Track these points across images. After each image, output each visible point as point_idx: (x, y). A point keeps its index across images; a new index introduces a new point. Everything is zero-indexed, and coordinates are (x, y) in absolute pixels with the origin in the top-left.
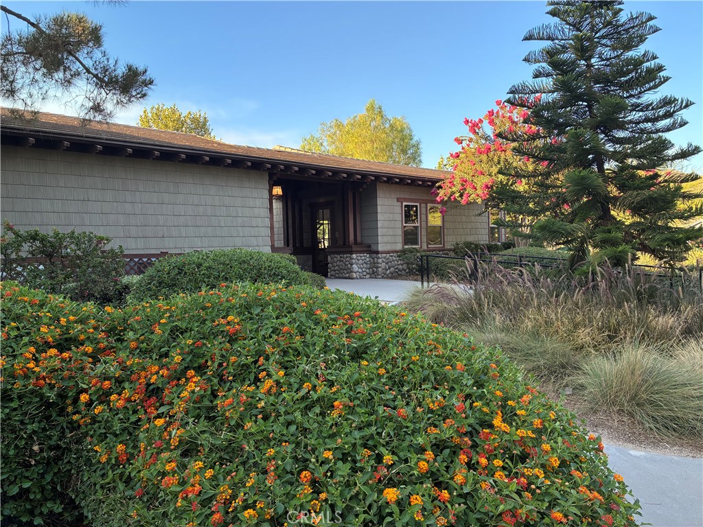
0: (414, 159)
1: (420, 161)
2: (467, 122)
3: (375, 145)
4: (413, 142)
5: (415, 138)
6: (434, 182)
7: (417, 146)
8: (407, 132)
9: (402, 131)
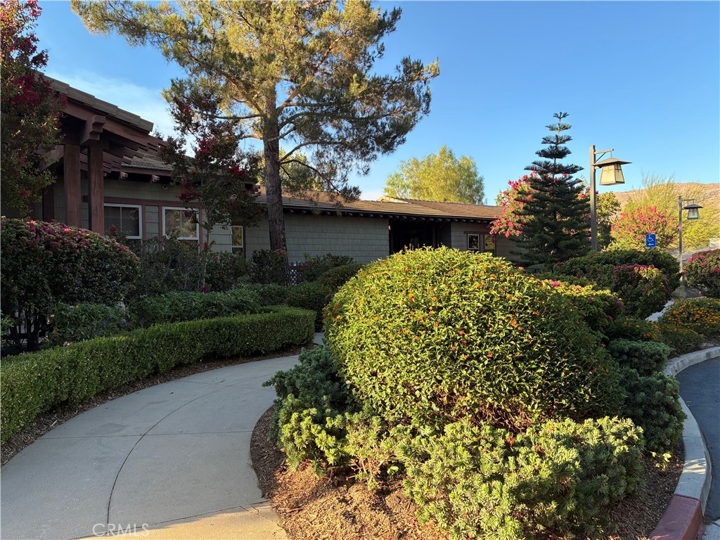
0: (478, 192)
1: (483, 194)
2: (510, 183)
3: (448, 182)
4: (477, 178)
5: (479, 176)
6: (489, 220)
7: (480, 182)
8: (472, 170)
9: (469, 169)
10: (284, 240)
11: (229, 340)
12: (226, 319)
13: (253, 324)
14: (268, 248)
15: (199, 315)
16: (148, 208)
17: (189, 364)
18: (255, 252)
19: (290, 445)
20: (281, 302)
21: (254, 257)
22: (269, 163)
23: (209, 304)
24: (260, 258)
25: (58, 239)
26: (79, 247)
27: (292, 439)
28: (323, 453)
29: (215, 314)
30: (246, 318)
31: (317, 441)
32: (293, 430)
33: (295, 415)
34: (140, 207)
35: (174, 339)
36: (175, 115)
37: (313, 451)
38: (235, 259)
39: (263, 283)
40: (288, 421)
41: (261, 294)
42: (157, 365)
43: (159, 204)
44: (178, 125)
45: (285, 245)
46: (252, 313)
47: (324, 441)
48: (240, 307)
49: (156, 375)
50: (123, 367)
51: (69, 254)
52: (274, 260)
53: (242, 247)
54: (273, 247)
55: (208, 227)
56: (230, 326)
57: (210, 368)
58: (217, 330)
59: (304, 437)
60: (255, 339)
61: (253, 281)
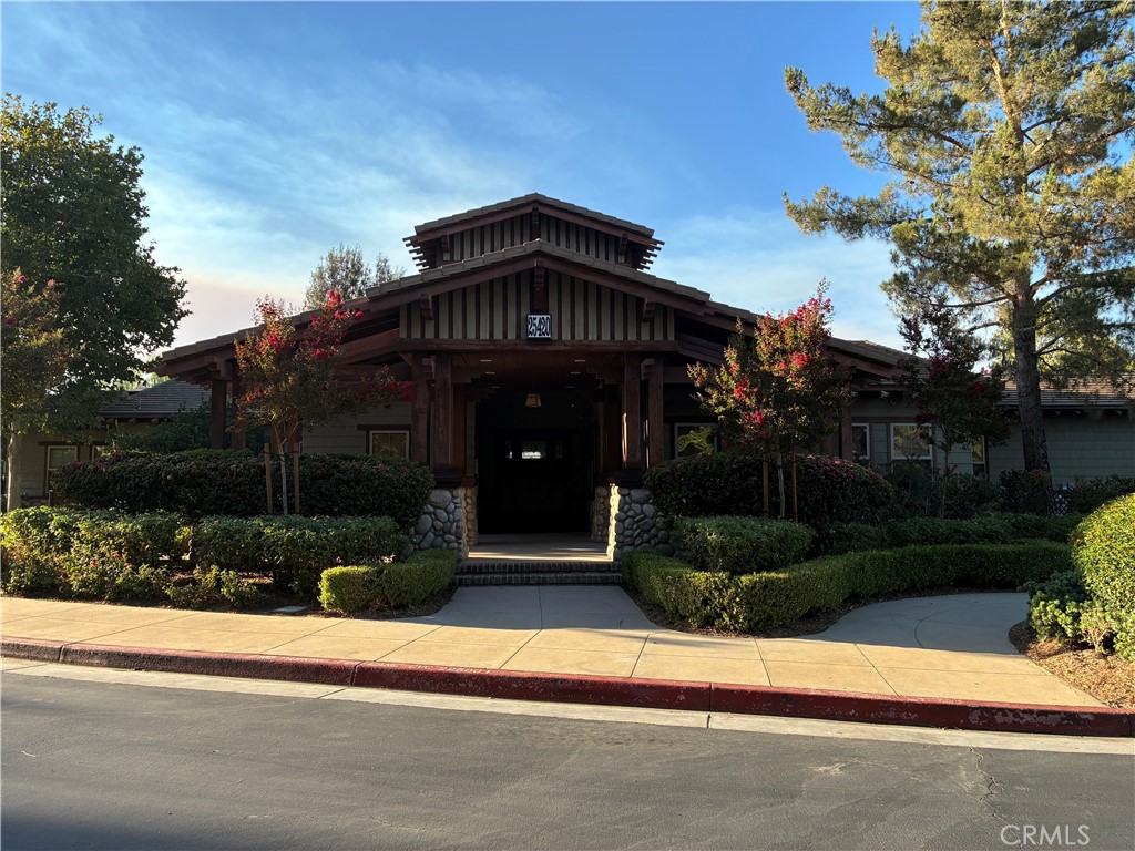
10: (1045, 456)
11: (980, 567)
12: (975, 546)
13: (1005, 554)
14: (1020, 466)
15: (948, 540)
16: (875, 426)
17: (941, 585)
18: (1003, 473)
19: (1039, 622)
20: (1042, 536)
21: (1003, 480)
22: (1021, 356)
23: (957, 531)
24: (1011, 481)
25: (832, 470)
26: (848, 477)
27: (1040, 618)
28: (1063, 629)
29: (963, 542)
30: (998, 547)
31: (1059, 620)
32: (1040, 612)
33: (1042, 603)
34: (867, 425)
35: (927, 559)
36: (904, 334)
37: (1055, 628)
38: (979, 482)
39: (1016, 512)
40: (1037, 606)
41: (1014, 525)
42: (914, 580)
43: (887, 420)
44: (908, 345)
45: (1046, 463)
46: (1003, 543)
47: (1063, 619)
48: (990, 537)
49: (913, 590)
50: (890, 576)
51: (841, 483)
52: (1029, 485)
53: (983, 463)
54: (1029, 466)
55: (946, 448)
56: (981, 553)
57: (961, 592)
58: (968, 555)
59: (1049, 616)
60: (1008, 569)
61: (1003, 508)
